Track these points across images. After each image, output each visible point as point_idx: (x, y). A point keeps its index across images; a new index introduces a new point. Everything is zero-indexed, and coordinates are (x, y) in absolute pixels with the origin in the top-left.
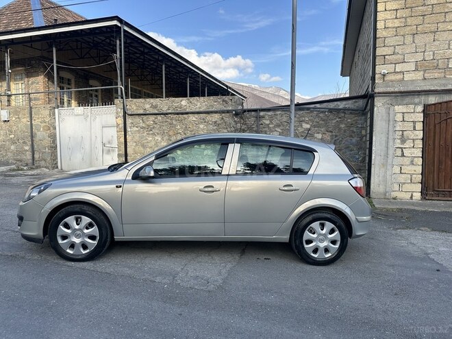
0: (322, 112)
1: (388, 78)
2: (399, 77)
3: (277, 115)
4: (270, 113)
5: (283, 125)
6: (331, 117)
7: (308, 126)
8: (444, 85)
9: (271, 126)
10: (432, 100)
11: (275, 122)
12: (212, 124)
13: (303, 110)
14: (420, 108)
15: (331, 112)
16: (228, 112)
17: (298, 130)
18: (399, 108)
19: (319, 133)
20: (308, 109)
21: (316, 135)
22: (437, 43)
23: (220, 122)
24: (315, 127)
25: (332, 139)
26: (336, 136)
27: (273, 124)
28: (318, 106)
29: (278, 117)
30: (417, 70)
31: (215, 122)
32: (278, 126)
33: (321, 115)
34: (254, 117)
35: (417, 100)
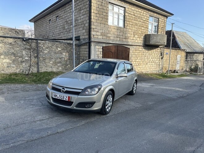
0: (65, 44)
1: (95, 36)
2: (97, 36)
3: (46, 43)
4: (43, 42)
5: (49, 48)
6: (68, 46)
7: (60, 49)
8: (106, 41)
9: (44, 48)
10: (104, 45)
11: (46, 46)
12: (8, 44)
13: (58, 42)
14: (102, 48)
15: (68, 44)
16: (19, 38)
17: (56, 51)
18: (97, 47)
19: (64, 52)
20: (60, 42)
21: (63, 53)
22: (105, 28)
23: (14, 44)
24: (62, 50)
25: (69, 55)
26: (70, 54)
27: (44, 47)
28: (63, 41)
29: (47, 44)
30: (101, 35)
31: (11, 43)
32: (47, 48)
33: (65, 45)
34: (34, 43)
35: (101, 45)
